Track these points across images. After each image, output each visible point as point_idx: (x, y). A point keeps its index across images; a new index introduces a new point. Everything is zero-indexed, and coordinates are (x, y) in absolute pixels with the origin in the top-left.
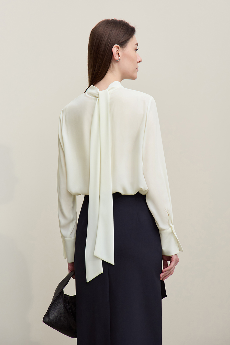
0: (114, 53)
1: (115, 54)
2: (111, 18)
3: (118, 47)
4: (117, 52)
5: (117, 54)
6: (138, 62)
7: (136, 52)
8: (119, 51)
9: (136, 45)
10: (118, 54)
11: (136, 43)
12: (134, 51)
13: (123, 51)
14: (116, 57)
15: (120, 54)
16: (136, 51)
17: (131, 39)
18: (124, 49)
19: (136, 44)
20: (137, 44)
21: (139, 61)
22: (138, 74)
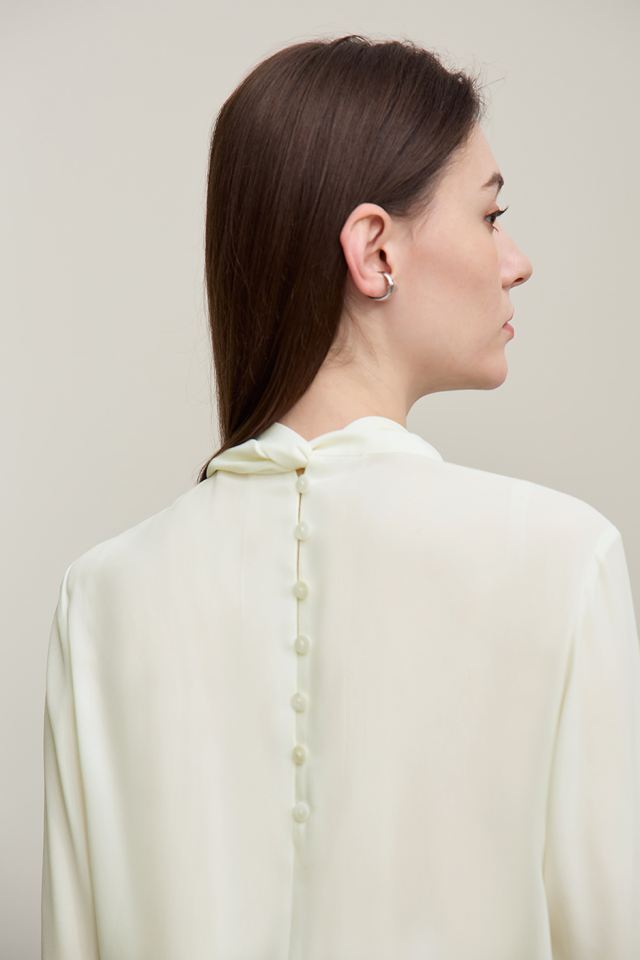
0: (355, 256)
1: (361, 259)
2: (327, 30)
3: (377, 220)
4: (375, 248)
5: (376, 258)
6: (506, 287)
7: (492, 228)
8: (384, 243)
9: (490, 189)
10: (382, 255)
11: (487, 177)
12: (482, 228)
13: (410, 232)
14: (369, 278)
15: (390, 258)
16: (493, 220)
17: (456, 156)
18: (418, 224)
19: (490, 184)
20: (498, 181)
21: (511, 275)
22: (513, 356)
